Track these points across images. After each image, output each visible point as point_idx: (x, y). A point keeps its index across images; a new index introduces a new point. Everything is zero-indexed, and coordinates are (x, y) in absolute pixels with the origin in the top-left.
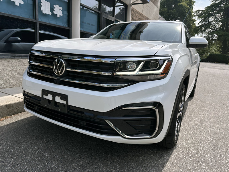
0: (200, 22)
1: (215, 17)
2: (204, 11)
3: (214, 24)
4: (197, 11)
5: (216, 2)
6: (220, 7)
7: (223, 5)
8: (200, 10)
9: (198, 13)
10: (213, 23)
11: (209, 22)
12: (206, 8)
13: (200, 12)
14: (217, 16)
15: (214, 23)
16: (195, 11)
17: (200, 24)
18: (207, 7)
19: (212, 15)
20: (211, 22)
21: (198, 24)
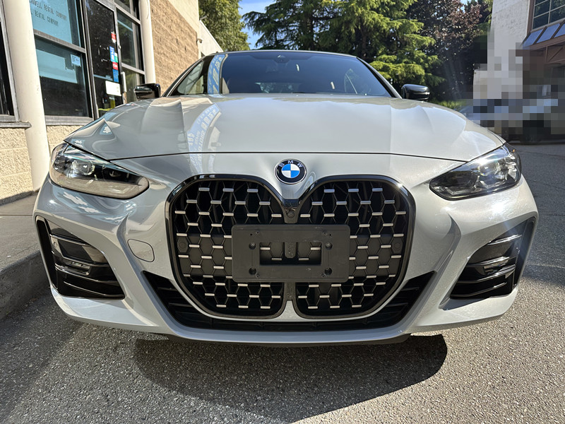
0: (259, 41)
1: (288, 30)
2: (264, 14)
3: (288, 45)
6: (295, 8)
8: (256, 13)
9: (253, 18)
10: (285, 43)
11: (277, 42)
12: (267, 7)
13: (257, 17)
14: (291, 28)
15: (287, 43)
17: (261, 46)
18: (271, 6)
19: (279, 25)
20: (282, 40)
21: (256, 44)
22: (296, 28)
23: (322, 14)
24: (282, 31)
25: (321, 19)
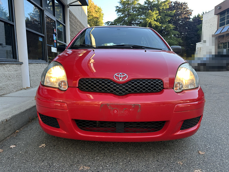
2: (113, 22)
4: (107, 22)
5: (121, 16)
6: (124, 20)
7: (127, 18)
8: (109, 22)
9: (108, 24)
12: (114, 20)
13: (110, 24)
16: (106, 23)
18: (116, 19)
25: (136, 24)
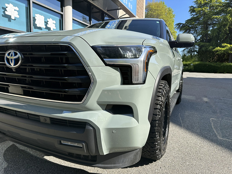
2: (185, 24)
12: (186, 21)
13: (181, 25)
16: (177, 24)
22: (199, 29)
23: (213, 22)
24: (193, 30)
25: (212, 24)
